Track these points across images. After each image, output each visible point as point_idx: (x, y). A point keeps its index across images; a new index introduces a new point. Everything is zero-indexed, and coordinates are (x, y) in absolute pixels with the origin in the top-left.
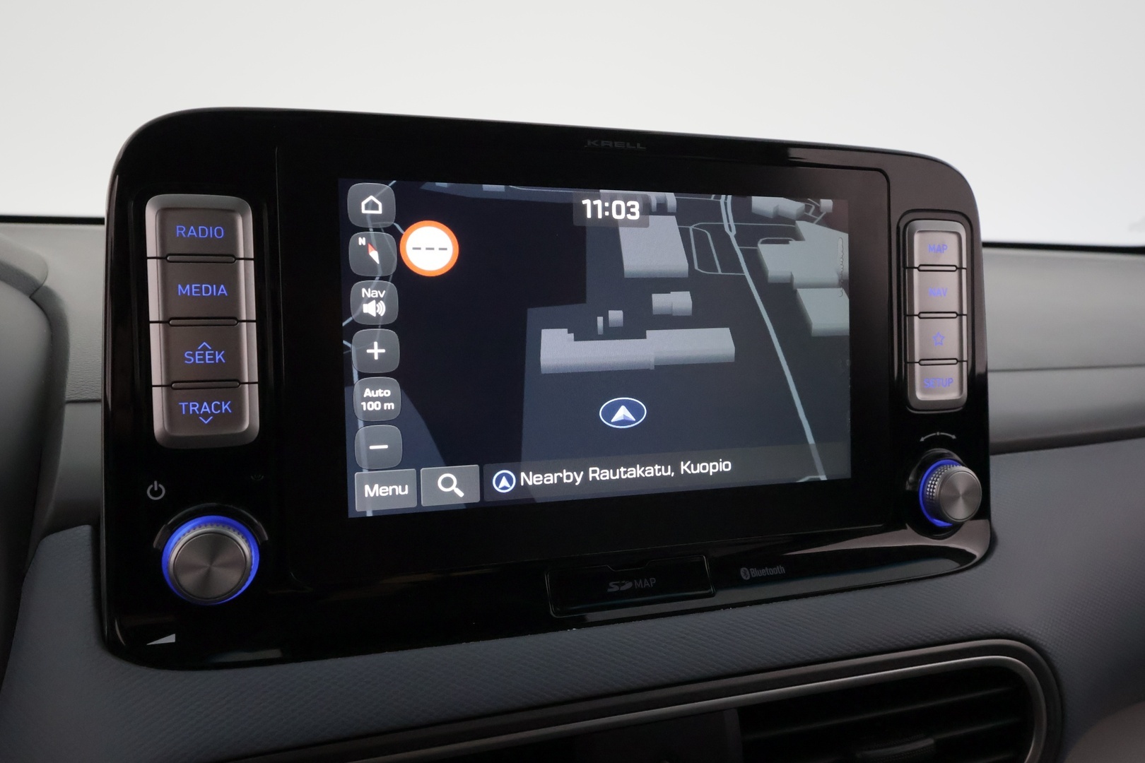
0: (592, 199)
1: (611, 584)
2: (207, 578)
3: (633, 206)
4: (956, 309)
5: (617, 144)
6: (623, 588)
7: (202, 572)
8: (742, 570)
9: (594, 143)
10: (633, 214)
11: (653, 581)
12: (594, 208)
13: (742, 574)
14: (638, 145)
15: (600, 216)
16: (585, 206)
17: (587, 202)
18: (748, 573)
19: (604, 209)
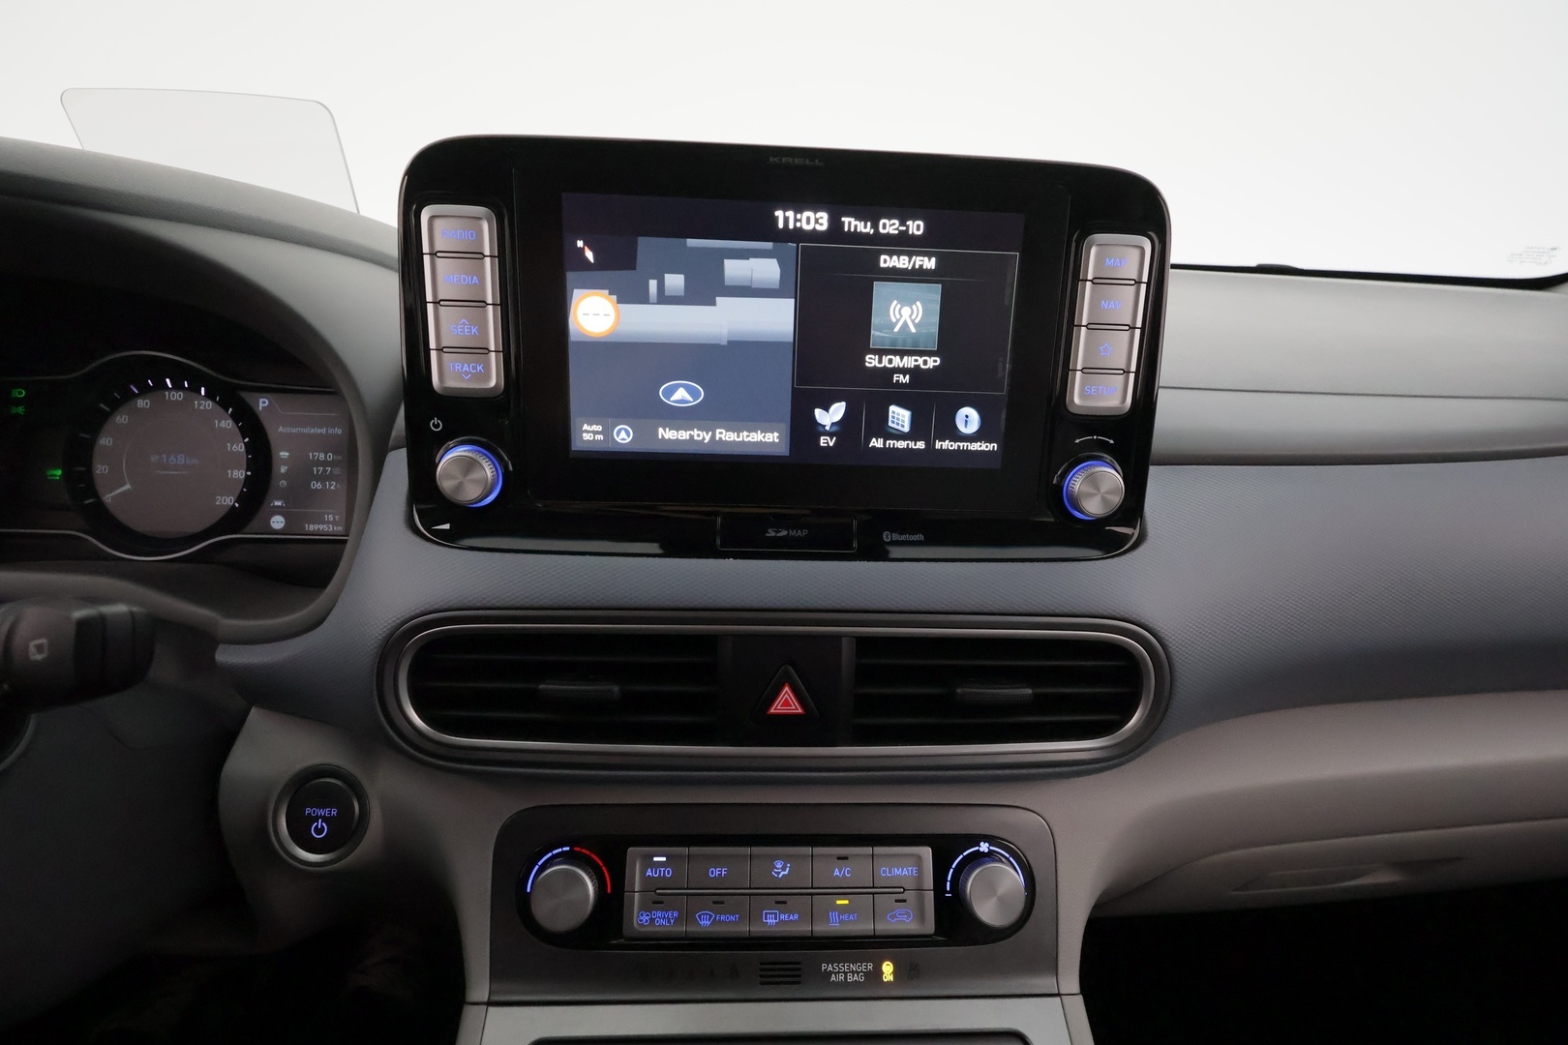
0: (785, 211)
1: (770, 531)
2: (459, 487)
3: (822, 218)
4: (1128, 321)
5: (797, 161)
6: (779, 535)
7: (457, 481)
8: (885, 533)
9: (775, 160)
10: (821, 224)
11: (805, 532)
12: (786, 220)
13: (884, 536)
14: (817, 161)
15: (791, 226)
16: (778, 217)
17: (779, 213)
18: (889, 536)
19: (796, 220)
